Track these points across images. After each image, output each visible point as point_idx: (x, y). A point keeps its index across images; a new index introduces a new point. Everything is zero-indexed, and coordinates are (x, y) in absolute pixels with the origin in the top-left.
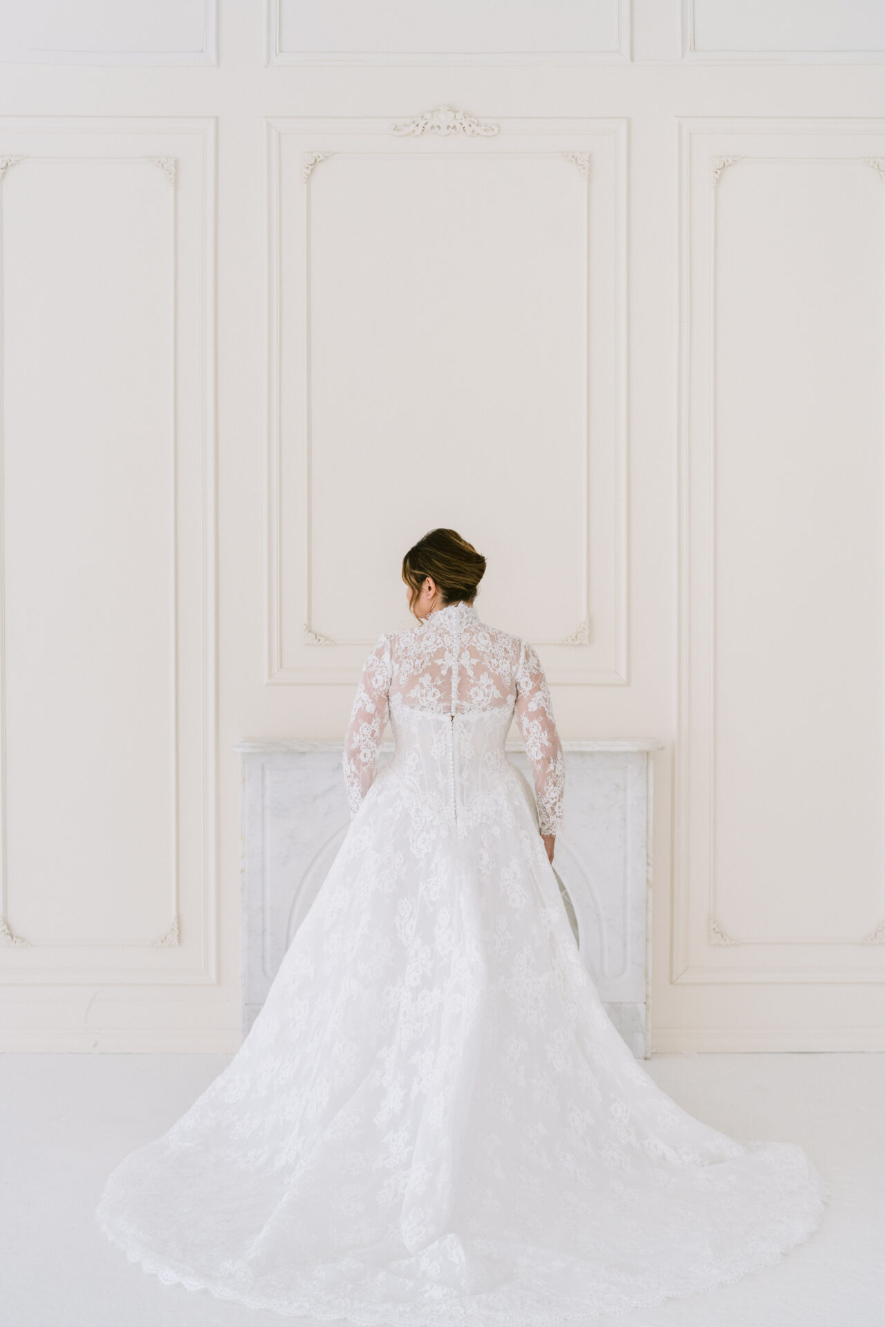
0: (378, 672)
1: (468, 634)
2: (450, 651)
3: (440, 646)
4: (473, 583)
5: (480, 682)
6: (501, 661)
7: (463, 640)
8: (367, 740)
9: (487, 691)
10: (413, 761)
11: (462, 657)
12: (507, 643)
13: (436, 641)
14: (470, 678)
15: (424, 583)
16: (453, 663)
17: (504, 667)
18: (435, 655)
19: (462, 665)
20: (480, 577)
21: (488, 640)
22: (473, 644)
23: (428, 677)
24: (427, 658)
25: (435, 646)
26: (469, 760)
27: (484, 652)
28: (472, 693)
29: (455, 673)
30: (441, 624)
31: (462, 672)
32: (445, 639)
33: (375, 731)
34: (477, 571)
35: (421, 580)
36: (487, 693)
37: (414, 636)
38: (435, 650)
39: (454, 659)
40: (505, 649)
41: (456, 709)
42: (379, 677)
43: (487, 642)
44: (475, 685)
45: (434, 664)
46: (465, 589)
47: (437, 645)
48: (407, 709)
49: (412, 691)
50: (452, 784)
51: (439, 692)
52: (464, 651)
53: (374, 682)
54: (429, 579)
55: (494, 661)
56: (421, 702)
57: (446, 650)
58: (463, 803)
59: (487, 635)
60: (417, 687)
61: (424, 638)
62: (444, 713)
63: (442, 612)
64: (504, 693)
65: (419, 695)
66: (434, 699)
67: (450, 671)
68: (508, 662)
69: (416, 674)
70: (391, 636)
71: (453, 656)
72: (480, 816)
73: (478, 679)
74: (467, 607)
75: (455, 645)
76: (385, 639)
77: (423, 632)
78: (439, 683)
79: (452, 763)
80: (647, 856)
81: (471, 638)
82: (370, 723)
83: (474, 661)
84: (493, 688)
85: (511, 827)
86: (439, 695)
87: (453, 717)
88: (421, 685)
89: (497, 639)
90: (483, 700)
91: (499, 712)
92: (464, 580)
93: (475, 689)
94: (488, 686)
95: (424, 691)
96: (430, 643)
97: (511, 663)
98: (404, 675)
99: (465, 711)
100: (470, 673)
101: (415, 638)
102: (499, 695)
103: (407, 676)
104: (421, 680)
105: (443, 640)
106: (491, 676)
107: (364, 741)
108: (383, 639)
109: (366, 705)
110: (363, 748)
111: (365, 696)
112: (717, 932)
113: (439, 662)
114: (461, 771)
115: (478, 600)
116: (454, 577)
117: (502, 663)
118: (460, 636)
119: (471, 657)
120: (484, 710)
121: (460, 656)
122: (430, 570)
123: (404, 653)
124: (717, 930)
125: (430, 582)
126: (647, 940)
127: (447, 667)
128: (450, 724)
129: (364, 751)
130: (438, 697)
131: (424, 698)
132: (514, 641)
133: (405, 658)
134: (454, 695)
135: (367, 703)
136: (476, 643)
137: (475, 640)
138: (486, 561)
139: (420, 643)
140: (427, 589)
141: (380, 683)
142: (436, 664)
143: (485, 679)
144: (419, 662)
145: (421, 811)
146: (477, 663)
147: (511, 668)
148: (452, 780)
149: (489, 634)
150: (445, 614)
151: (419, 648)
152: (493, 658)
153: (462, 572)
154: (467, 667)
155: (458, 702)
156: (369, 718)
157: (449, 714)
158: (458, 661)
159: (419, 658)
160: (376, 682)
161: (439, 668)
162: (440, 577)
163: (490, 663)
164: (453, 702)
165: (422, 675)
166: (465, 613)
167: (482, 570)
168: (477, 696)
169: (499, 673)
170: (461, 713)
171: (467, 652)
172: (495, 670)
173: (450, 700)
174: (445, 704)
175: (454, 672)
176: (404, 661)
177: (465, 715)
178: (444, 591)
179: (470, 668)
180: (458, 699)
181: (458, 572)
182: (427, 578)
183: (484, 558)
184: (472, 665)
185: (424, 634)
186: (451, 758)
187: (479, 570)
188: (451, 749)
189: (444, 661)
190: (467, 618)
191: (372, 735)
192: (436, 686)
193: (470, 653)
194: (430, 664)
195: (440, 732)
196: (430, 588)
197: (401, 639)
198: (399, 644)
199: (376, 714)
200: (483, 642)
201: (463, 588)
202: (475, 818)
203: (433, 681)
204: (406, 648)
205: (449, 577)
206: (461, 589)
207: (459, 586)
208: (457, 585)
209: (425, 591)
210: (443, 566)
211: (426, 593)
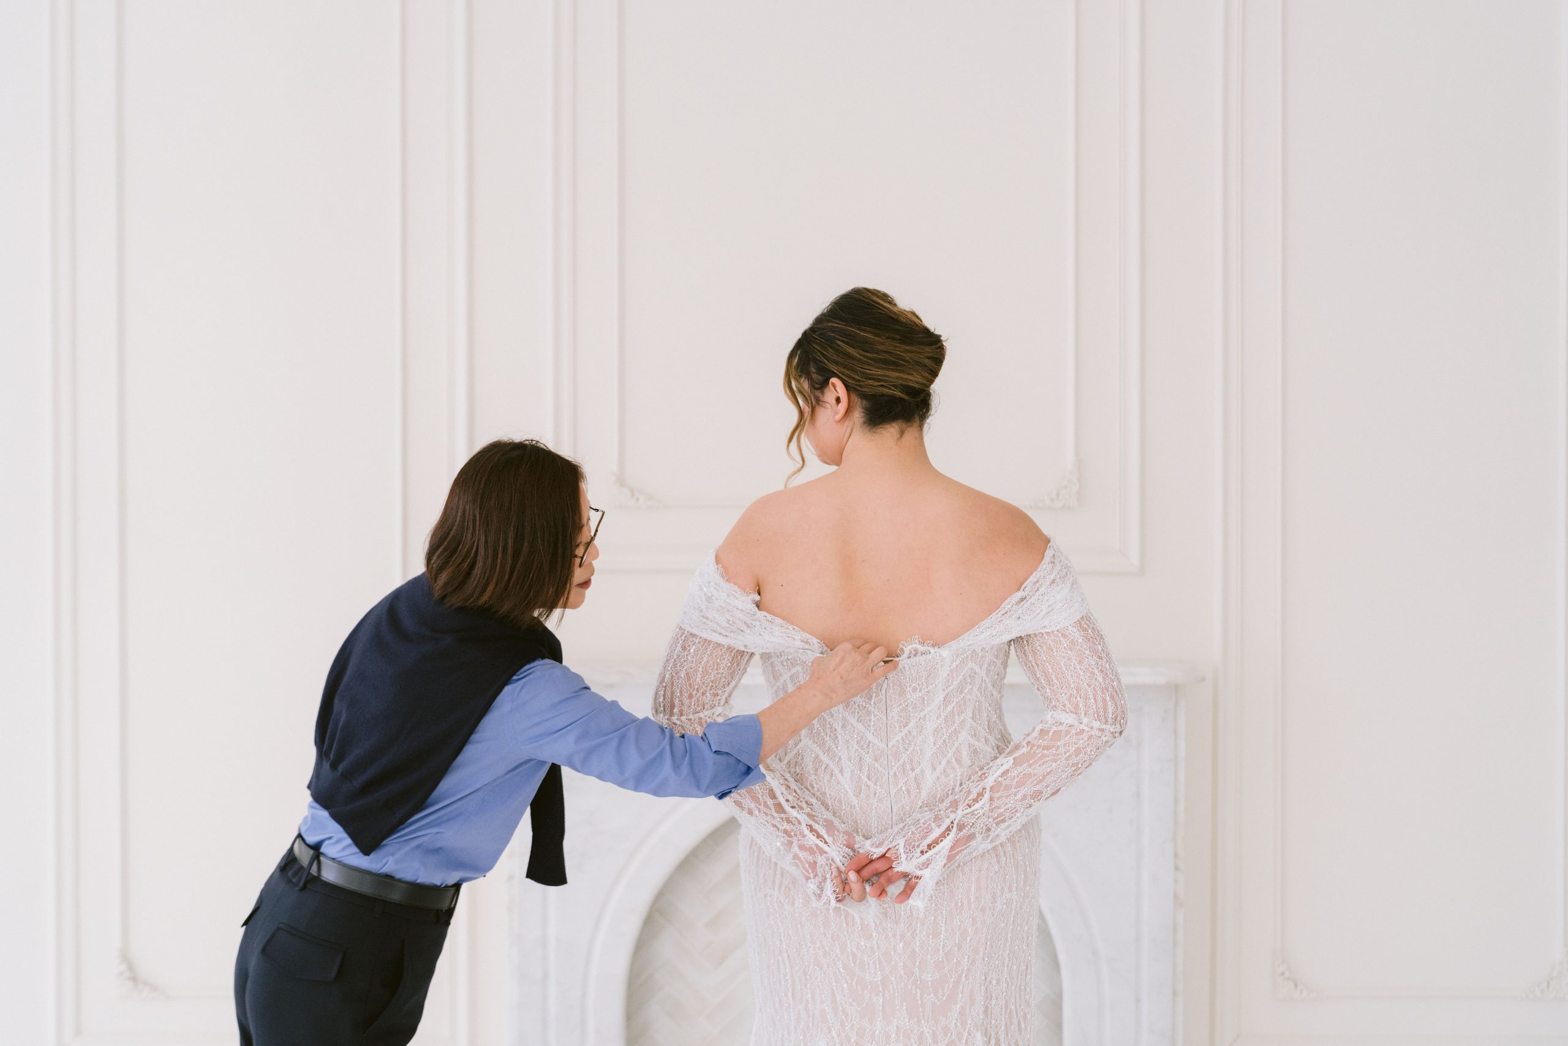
4: (922, 384)
15: (826, 391)
20: (935, 374)
34: (928, 362)
35: (821, 384)
46: (903, 396)
54: (835, 381)
80: (1176, 855)
92: (902, 379)
112: (1288, 979)
116: (880, 372)
122: (839, 364)
124: (1287, 975)
125: (837, 388)
126: (1175, 994)
138: (944, 345)
140: (834, 402)
153: (895, 364)
162: (854, 376)
178: (864, 402)
181: (887, 363)
182: (832, 380)
187: (930, 359)
196: (838, 400)
201: (898, 394)
205: (872, 374)
206: (895, 394)
207: (893, 390)
208: (890, 389)
209: (828, 405)
210: (859, 354)
211: (830, 410)
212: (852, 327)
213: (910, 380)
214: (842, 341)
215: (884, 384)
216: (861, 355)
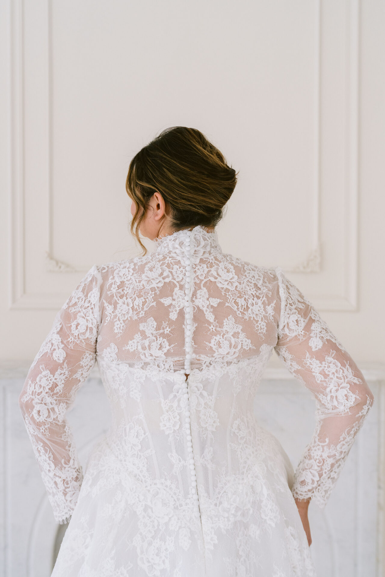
0: (82, 314)
1: (205, 266)
2: (182, 287)
3: (167, 280)
4: (215, 205)
5: (224, 329)
6: (250, 301)
7: (198, 273)
8: (44, 393)
9: (233, 340)
10: (137, 437)
11: (198, 295)
12: (257, 277)
13: (162, 274)
14: (210, 323)
15: (152, 199)
16: (187, 304)
17: (256, 308)
18: (160, 291)
19: (198, 308)
21: (232, 274)
22: (212, 279)
23: (152, 323)
24: (150, 297)
25: (161, 279)
26: (213, 432)
27: (227, 290)
28: (213, 344)
29: (189, 317)
30: (170, 252)
31: (198, 316)
32: (173, 271)
33: (57, 385)
35: (148, 194)
36: (233, 344)
37: (132, 267)
38: (161, 285)
39: (187, 298)
40: (256, 285)
41: (192, 363)
42: (82, 322)
43: (231, 275)
44: (217, 333)
45: (160, 304)
46: (205, 214)
47: (164, 279)
48: (124, 367)
49: (130, 342)
50: (192, 467)
51: (167, 344)
52: (200, 288)
53: (74, 327)
54: (157, 195)
55: (241, 302)
56: (143, 357)
57: (175, 286)
58: (209, 494)
59: (230, 266)
60: (138, 337)
61: (146, 269)
62: (175, 371)
63: (171, 237)
64: (257, 342)
65: (140, 348)
66: (160, 353)
67: (181, 313)
68: (260, 302)
69: (135, 317)
70: (104, 269)
71: (185, 293)
72: (233, 512)
73: (221, 325)
74: (205, 232)
75: (188, 280)
76: (96, 272)
77: (145, 262)
78: (167, 331)
79: (189, 438)
81: (209, 271)
82: (53, 372)
83: (215, 302)
84: (242, 336)
85: (273, 525)
86: (168, 347)
87: (187, 376)
88: (143, 333)
89: (245, 271)
90: (228, 354)
91: (248, 365)
92: (204, 201)
93: (218, 338)
94: (235, 333)
95: (147, 343)
96: (155, 274)
97: (263, 303)
98: (119, 320)
99: (204, 366)
100: (210, 317)
101: (134, 269)
102: (250, 346)
103: (124, 321)
104: (141, 327)
105: (171, 273)
106: (237, 321)
107: (39, 394)
108: (93, 271)
109: (54, 350)
110: (37, 403)
111: (56, 339)
113: (166, 301)
114: (202, 449)
115: (221, 226)
116: (191, 195)
117: (253, 305)
118: (194, 267)
119: (210, 296)
120: (229, 363)
121: (194, 294)
122: (161, 183)
123: (120, 290)
125: (158, 199)
127: (178, 309)
128: (185, 385)
129: (37, 407)
130: (166, 351)
131: (147, 352)
132: (265, 275)
133: (121, 297)
134: (188, 347)
135: (56, 347)
136: (216, 278)
137: (215, 274)
138: (236, 177)
139: (140, 276)
140: (155, 207)
141: (82, 329)
142: (163, 304)
143: (229, 325)
144: (139, 302)
145: (152, 509)
146: (219, 304)
147: (265, 309)
148: (192, 461)
149: (232, 264)
150: (174, 240)
151: (140, 282)
152: (240, 297)
154: (204, 309)
155: (194, 356)
156: (54, 368)
157: (183, 372)
158: (193, 301)
159: (139, 296)
160: (77, 326)
161: (166, 310)
162: (172, 194)
163: (236, 302)
164: (188, 357)
165: (143, 320)
166: (202, 239)
167: (230, 190)
168: (220, 347)
169: (250, 318)
170: (198, 368)
171: (205, 290)
172: (243, 313)
173: (184, 353)
174: (176, 359)
175: (187, 316)
176: (120, 301)
177: (203, 372)
179: (208, 310)
180: (195, 352)
181: (196, 190)
182: (156, 194)
183: (234, 171)
184: (212, 306)
185: (146, 264)
186: (188, 432)
187: (225, 188)
188: (187, 420)
189: (174, 300)
190: (205, 247)
191: (52, 389)
192: (163, 335)
193: (209, 291)
194: (154, 304)
195: (171, 396)
196: (158, 206)
197: (116, 272)
198: (113, 278)
199: (65, 365)
200: (224, 275)
201: (201, 211)
202: (226, 515)
203: (158, 328)
204: (122, 283)
205: (184, 196)
206: (198, 211)
207: (197, 209)
208: (196, 208)
209: (152, 209)
210: (177, 180)
211: (153, 211)
212: (175, 161)
213: (211, 203)
214: (167, 169)
215: (192, 204)
216: (179, 181)
